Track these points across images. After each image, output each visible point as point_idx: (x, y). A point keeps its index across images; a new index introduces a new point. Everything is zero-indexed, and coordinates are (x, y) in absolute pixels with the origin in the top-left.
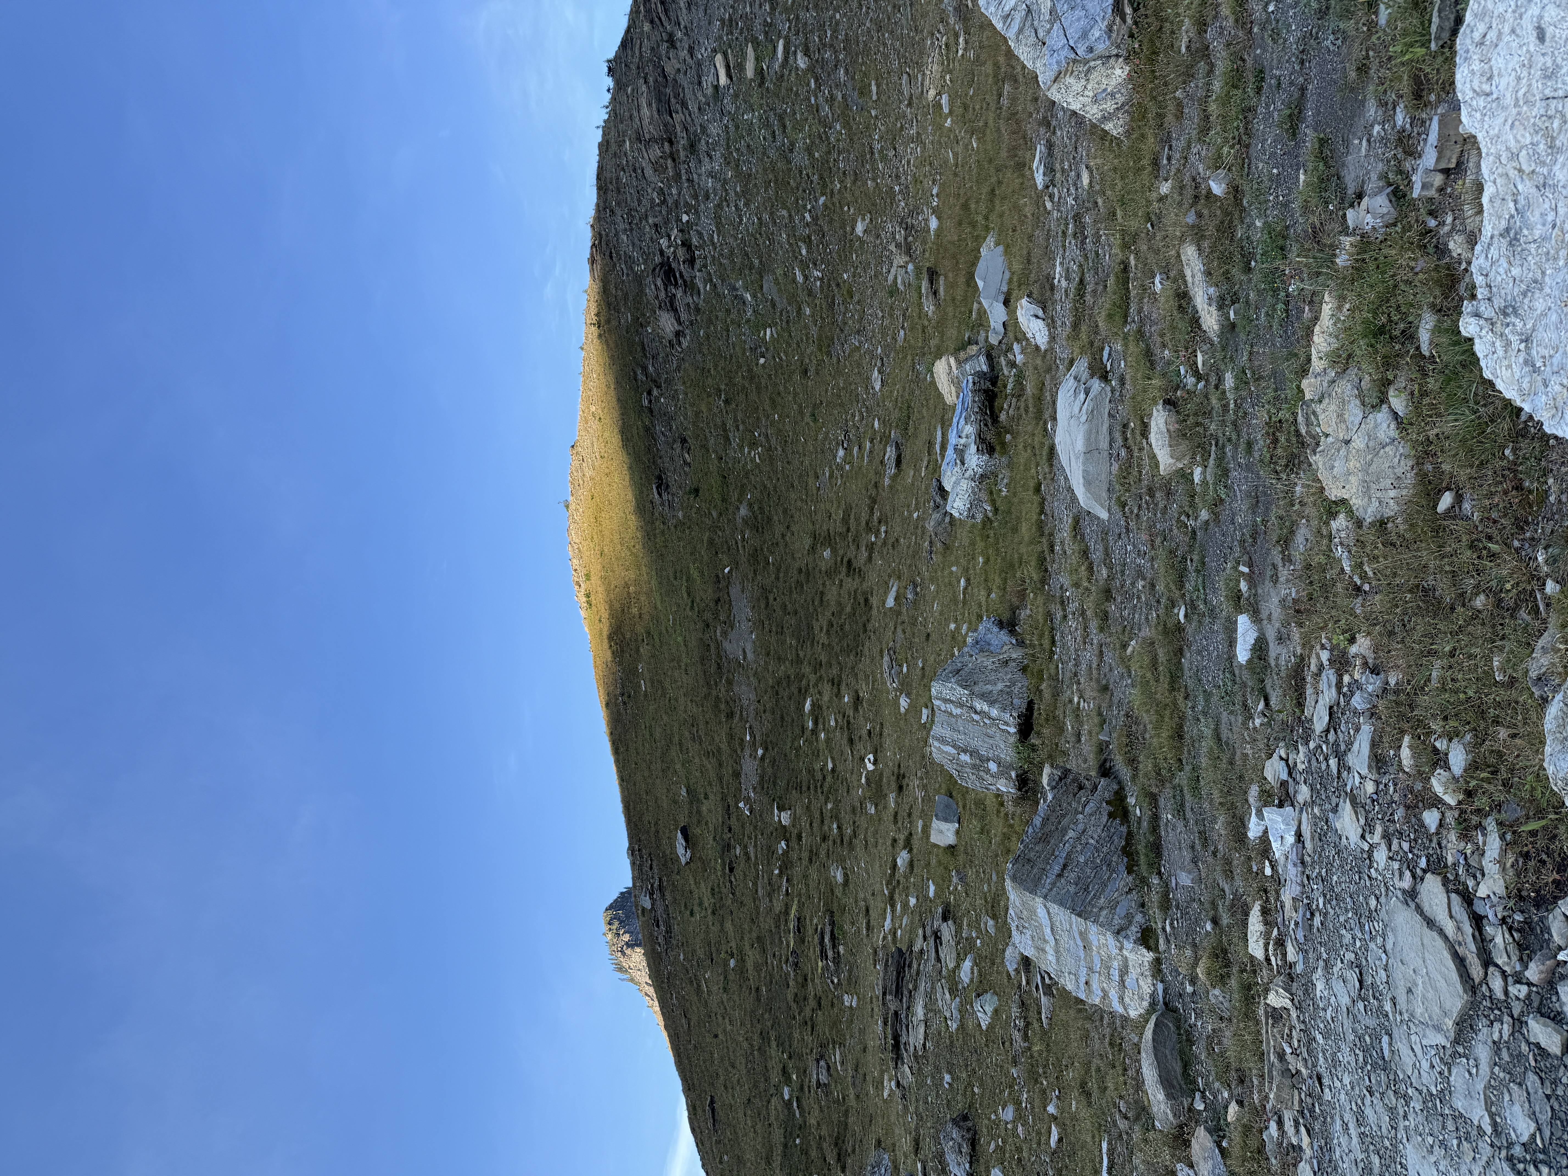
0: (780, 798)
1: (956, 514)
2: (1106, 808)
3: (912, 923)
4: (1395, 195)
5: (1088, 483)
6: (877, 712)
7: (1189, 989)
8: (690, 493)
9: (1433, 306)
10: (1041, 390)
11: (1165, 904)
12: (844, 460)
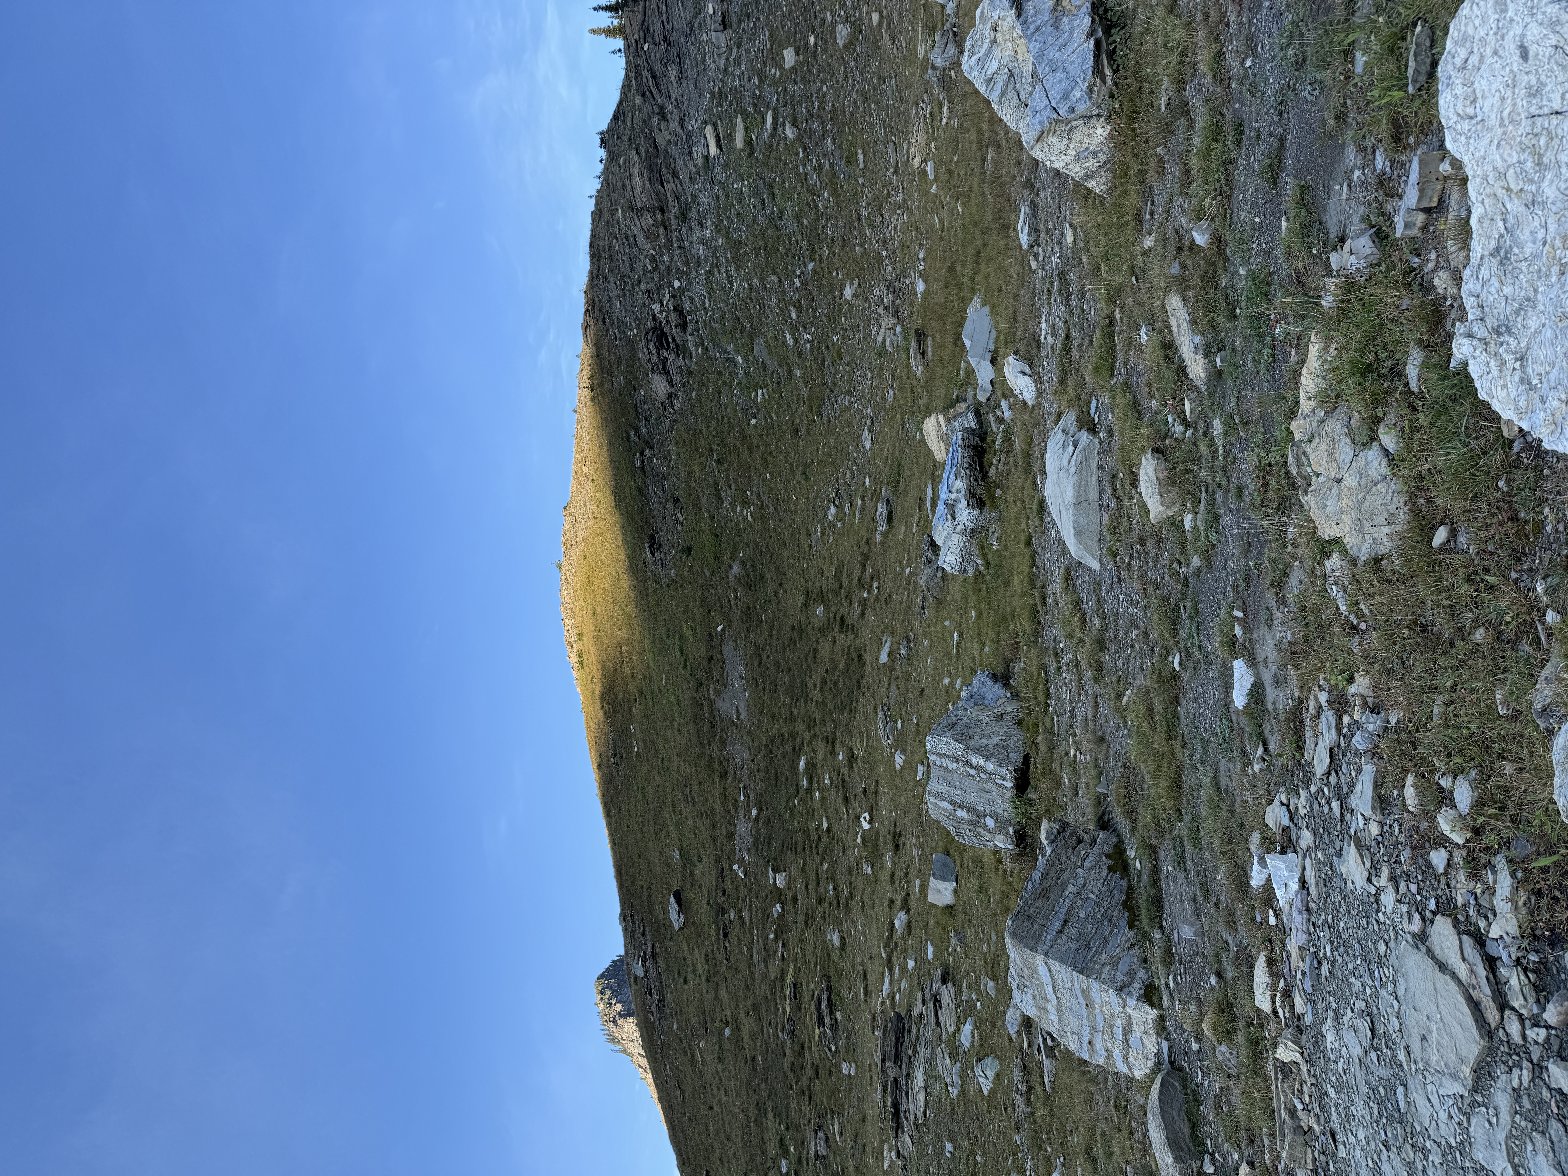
0: (775, 859)
1: (948, 569)
2: (1106, 862)
3: (911, 986)
4: (1378, 237)
5: (1079, 534)
6: (872, 770)
7: (1195, 1046)
8: (683, 551)
9: (1420, 342)
10: (1030, 445)
11: (1168, 959)
12: (836, 517)
